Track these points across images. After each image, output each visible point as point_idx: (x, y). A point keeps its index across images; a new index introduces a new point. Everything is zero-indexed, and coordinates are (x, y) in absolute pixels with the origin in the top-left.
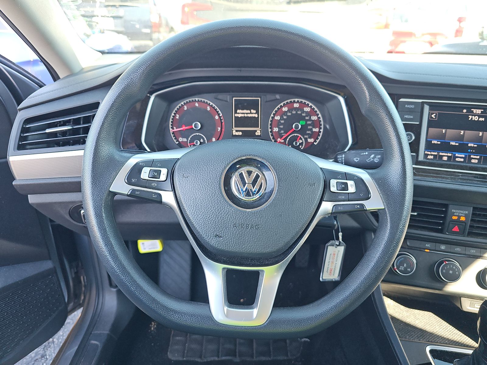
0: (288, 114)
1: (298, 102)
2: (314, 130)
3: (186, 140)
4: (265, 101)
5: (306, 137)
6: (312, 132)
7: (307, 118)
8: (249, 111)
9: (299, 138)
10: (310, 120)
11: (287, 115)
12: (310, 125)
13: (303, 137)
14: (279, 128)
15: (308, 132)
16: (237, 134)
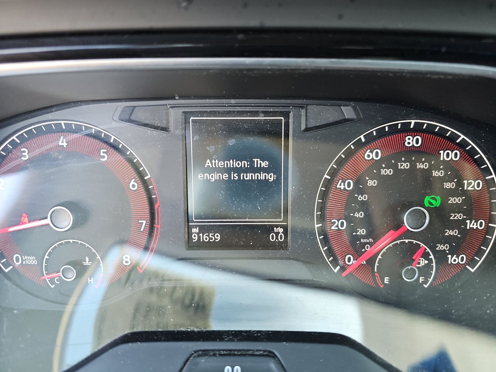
0: (383, 172)
1: (418, 130)
2: (471, 225)
3: (35, 262)
4: (303, 127)
5: (440, 247)
6: (465, 232)
7: (448, 185)
8: (245, 164)
9: (420, 252)
10: (459, 191)
11: (378, 177)
12: (457, 209)
13: (433, 249)
14: (349, 220)
15: (449, 233)
16: (205, 238)
